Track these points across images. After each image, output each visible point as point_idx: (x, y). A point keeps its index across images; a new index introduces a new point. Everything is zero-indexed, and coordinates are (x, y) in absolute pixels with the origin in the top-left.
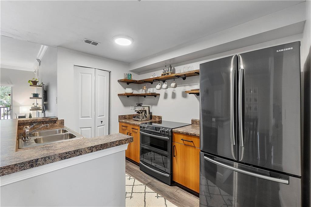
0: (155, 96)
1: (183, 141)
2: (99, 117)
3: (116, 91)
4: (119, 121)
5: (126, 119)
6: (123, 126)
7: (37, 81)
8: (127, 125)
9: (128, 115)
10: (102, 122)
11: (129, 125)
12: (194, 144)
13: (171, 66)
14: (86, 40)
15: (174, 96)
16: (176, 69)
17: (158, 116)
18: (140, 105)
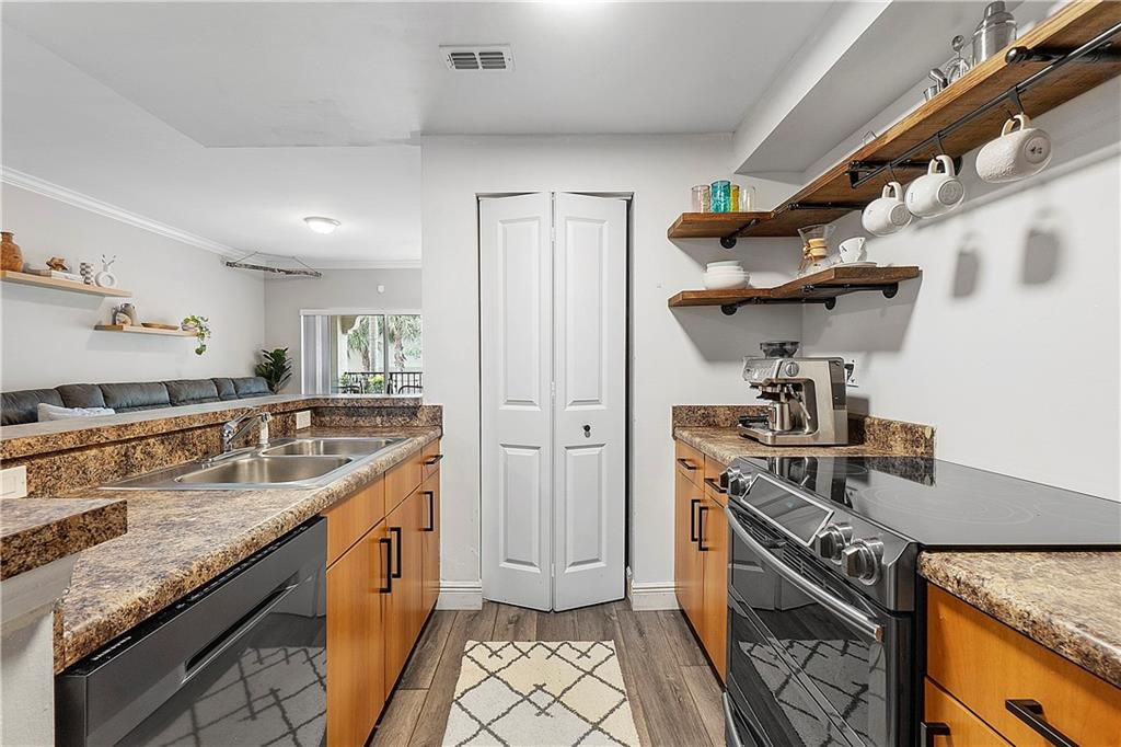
0: (890, 289)
2: (577, 408)
3: (660, 286)
4: (675, 437)
8: (696, 458)
10: (588, 428)
11: (701, 463)
13: (998, 11)
14: (448, 51)
17: (904, 426)
18: (782, 350)
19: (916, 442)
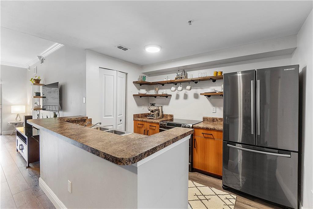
0: (167, 97)
1: (203, 135)
2: (119, 116)
3: (132, 92)
4: (134, 120)
5: (139, 117)
6: (138, 124)
7: (40, 79)
8: (143, 123)
9: (141, 114)
10: (121, 120)
11: (146, 123)
12: (213, 137)
13: (184, 71)
14: (119, 46)
15: (186, 97)
16: (188, 74)
17: (170, 115)
18: (153, 105)
19: (172, 117)
